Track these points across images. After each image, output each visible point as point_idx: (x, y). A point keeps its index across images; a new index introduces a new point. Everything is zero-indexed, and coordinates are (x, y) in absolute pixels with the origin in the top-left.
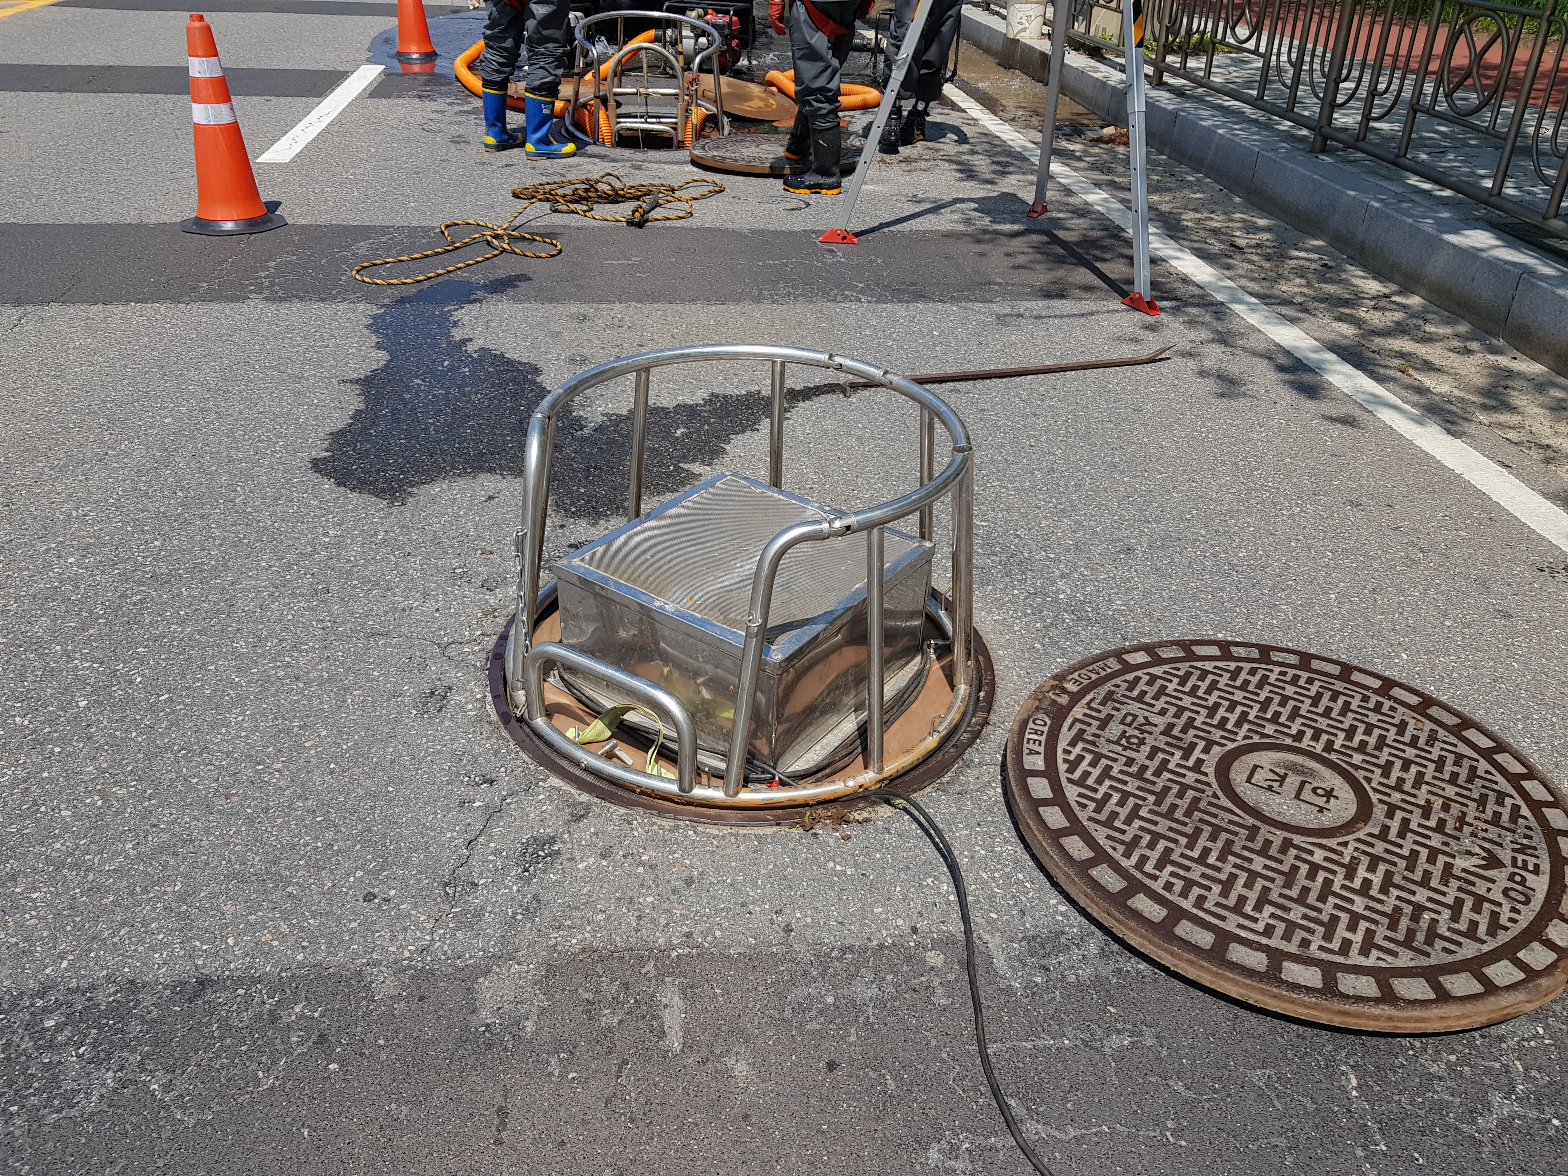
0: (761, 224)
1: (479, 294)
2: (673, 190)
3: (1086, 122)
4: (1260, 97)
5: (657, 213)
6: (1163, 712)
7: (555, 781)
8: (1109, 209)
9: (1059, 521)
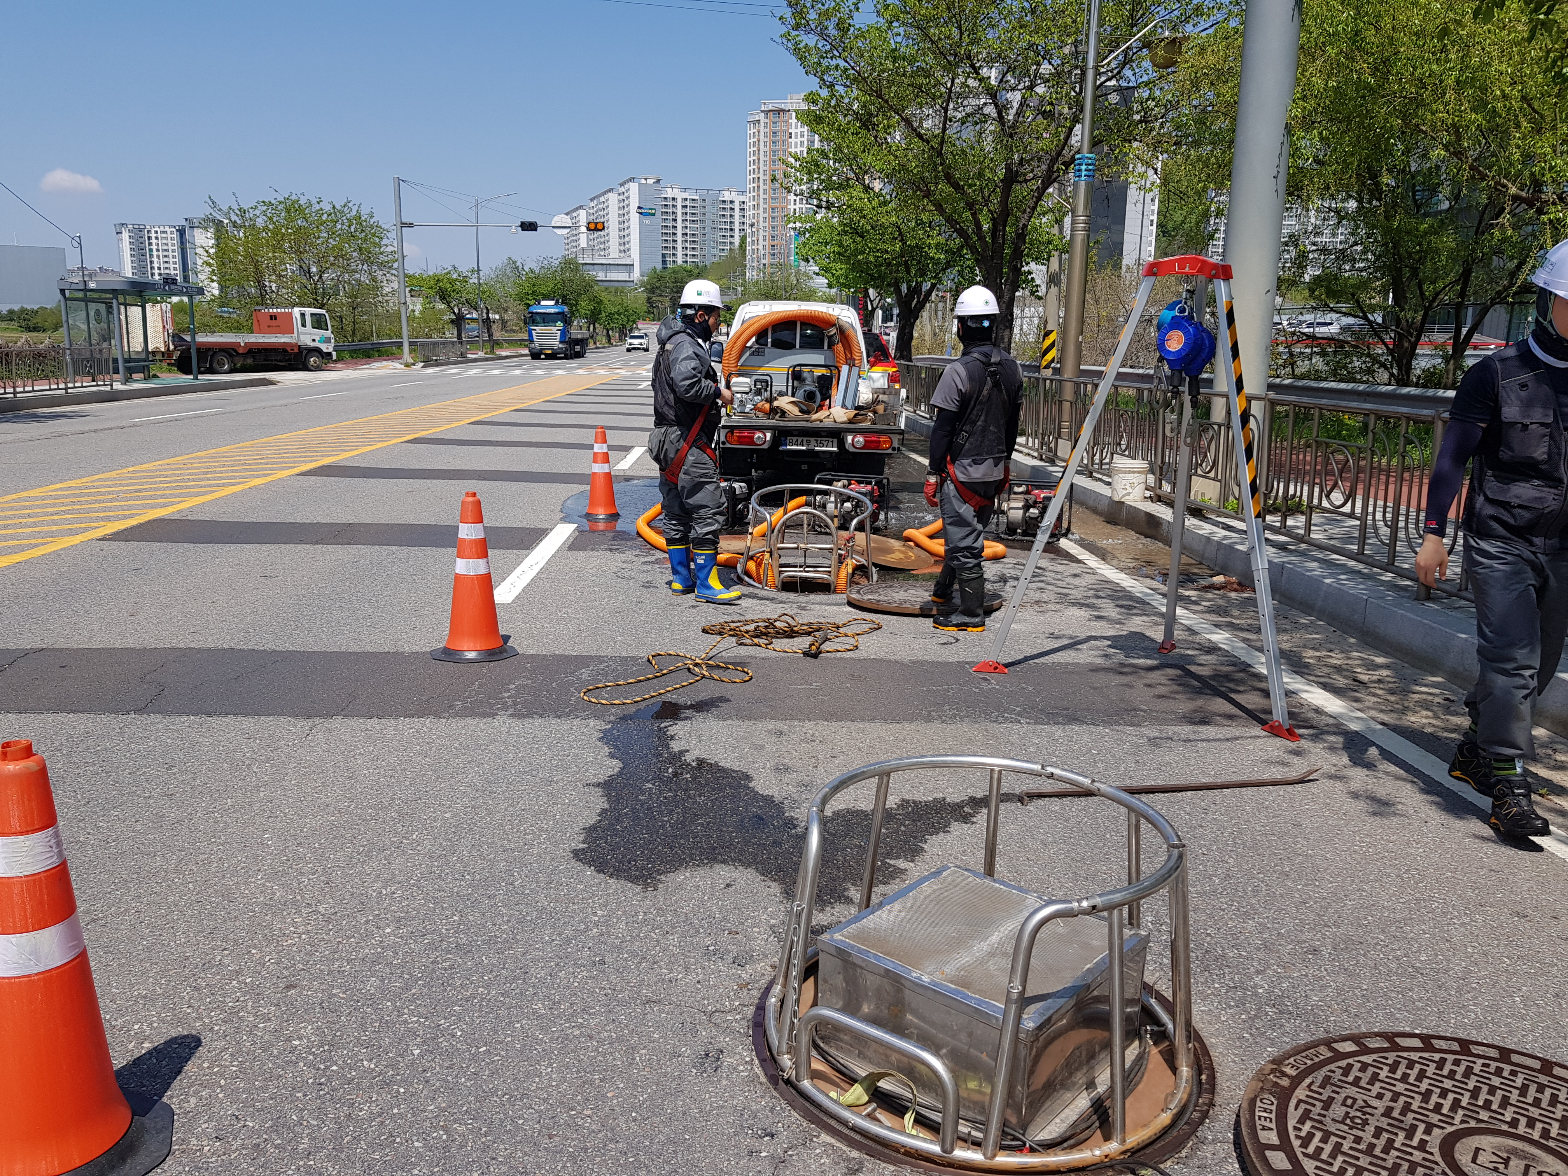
0: (919, 656)
1: (688, 713)
2: (838, 627)
3: (1195, 571)
4: (1361, 552)
5: (826, 647)
6: (1380, 1096)
7: (825, 1138)
8: (1234, 647)
9: (1244, 922)
